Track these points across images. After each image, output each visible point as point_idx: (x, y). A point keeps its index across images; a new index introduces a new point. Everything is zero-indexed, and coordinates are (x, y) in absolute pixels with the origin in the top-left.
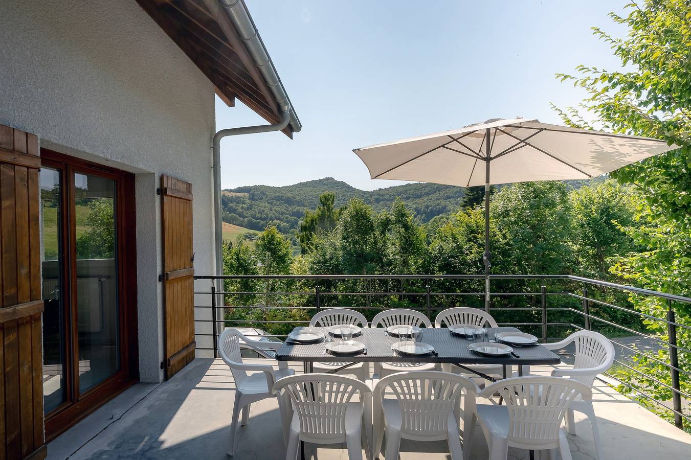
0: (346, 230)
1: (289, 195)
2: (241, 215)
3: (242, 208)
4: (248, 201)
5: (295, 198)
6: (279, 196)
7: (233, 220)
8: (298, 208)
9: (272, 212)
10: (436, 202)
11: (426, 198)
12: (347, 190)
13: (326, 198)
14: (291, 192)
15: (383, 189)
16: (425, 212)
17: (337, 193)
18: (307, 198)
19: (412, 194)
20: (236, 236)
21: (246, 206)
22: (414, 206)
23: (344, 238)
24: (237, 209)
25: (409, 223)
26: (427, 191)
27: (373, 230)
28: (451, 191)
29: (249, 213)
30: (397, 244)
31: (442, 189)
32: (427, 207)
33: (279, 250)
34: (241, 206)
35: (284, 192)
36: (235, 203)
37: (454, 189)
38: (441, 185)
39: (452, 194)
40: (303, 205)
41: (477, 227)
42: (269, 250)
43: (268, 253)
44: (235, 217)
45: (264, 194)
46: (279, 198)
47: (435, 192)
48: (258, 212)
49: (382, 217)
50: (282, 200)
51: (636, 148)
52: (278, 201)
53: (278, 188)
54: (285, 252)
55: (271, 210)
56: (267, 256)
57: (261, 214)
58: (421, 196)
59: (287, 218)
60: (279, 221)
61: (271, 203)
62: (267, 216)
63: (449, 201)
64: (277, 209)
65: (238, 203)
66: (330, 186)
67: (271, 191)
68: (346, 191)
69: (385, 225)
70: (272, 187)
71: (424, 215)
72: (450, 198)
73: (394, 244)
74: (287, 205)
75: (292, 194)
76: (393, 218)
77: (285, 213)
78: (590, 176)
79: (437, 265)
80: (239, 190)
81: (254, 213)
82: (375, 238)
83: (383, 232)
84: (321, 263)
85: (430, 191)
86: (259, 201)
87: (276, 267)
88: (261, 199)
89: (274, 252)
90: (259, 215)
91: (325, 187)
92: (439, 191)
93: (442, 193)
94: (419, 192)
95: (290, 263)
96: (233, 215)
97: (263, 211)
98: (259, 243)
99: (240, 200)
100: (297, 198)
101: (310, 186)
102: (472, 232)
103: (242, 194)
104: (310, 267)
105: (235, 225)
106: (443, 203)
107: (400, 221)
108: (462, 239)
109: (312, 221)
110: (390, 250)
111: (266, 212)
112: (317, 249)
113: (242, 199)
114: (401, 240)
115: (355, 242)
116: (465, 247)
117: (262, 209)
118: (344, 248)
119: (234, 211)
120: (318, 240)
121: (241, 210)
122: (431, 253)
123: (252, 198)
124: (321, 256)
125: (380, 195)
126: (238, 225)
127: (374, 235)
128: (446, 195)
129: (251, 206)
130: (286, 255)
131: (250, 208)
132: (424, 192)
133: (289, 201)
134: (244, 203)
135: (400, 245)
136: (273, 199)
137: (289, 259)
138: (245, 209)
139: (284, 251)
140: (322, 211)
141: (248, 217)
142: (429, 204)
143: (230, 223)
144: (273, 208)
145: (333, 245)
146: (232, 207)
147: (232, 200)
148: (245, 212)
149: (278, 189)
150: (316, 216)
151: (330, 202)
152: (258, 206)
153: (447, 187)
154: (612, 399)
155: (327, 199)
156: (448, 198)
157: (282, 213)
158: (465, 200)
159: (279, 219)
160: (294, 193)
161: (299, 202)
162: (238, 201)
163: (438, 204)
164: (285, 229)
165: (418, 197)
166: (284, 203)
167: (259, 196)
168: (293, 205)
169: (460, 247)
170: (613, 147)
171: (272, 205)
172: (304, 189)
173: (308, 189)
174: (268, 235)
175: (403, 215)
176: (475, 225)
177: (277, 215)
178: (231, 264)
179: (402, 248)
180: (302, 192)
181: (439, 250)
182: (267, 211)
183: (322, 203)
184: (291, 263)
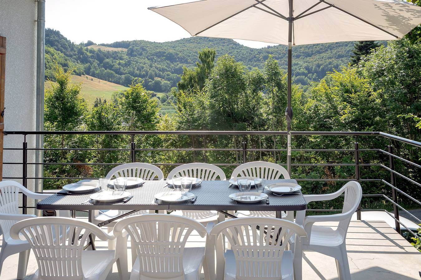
0: (215, 88)
1: (171, 51)
2: (118, 72)
3: (119, 64)
4: (126, 57)
5: (177, 54)
6: (160, 52)
7: (109, 77)
8: (180, 65)
9: (152, 69)
10: (328, 61)
11: (317, 57)
12: (234, 46)
13: (205, 54)
14: (173, 47)
15: (272, 47)
16: (316, 71)
17: (222, 50)
18: (191, 55)
19: (303, 53)
20: (112, 93)
21: (124, 62)
22: (305, 65)
23: (212, 97)
24: (114, 65)
25: (282, 82)
26: (318, 49)
27: (244, 89)
28: (343, 50)
29: (127, 70)
30: (270, 103)
31: (334, 47)
32: (319, 66)
33: (144, 109)
34: (118, 62)
35: (166, 48)
36: (111, 59)
37: (346, 48)
38: (333, 44)
39: (344, 53)
40: (186, 62)
41: (352, 87)
42: (134, 108)
43: (132, 111)
44: (112, 74)
45: (144, 50)
46: (160, 55)
47: (327, 50)
48: (136, 68)
49: (255, 75)
50: (163, 56)
51: (412, 13)
52: (159, 57)
53: (159, 43)
54: (151, 111)
55: (151, 66)
56: (131, 114)
57: (140, 71)
58: (312, 54)
59: (168, 75)
60: (159, 79)
61: (152, 60)
62: (147, 72)
63: (342, 60)
64: (158, 66)
65: (114, 58)
66: (215, 42)
67: (151, 47)
68: (233, 48)
69: (258, 83)
70: (152, 43)
71: (315, 74)
72: (342, 56)
73: (266, 103)
74: (169, 62)
75: (175, 50)
76: (266, 77)
77: (166, 70)
78: (397, 37)
79: (312, 125)
80: (117, 45)
81: (132, 70)
82: (246, 97)
83: (254, 91)
84: (190, 122)
85: (321, 49)
86: (139, 57)
87: (141, 126)
88: (141, 54)
89: (139, 111)
90: (138, 72)
91: (211, 43)
92: (331, 49)
93: (334, 52)
94: (310, 50)
95: (156, 123)
96: (110, 71)
97: (143, 68)
98: (124, 101)
99: (117, 56)
100: (180, 54)
101: (194, 42)
102: (347, 91)
103: (120, 49)
104: (177, 126)
105: (111, 82)
106: (335, 62)
107: (272, 79)
108: (336, 99)
109: (191, 79)
110: (263, 110)
111: (145, 68)
112: (185, 108)
113: (119, 55)
114: (273, 99)
115: (225, 101)
116: (339, 106)
117: (141, 65)
118: (212, 106)
119: (111, 67)
120: (186, 99)
121: (118, 66)
122: (305, 113)
123: (131, 53)
124: (189, 115)
125: (268, 53)
126: (114, 82)
127: (246, 93)
128: (338, 53)
129: (129, 62)
130: (152, 114)
131: (128, 64)
132: (315, 50)
133: (171, 58)
134: (121, 59)
135: (273, 104)
136: (153, 55)
137: (156, 118)
138: (122, 66)
139: (149, 109)
140: (201, 69)
141: (126, 73)
142: (320, 63)
143: (105, 80)
144: (153, 65)
145: (201, 104)
146: (108, 63)
147: (108, 55)
148: (122, 68)
149: (160, 45)
150: (195, 74)
151: (210, 58)
152: (137, 62)
153: (339, 46)
154: (403, 251)
155: (207, 55)
156: (340, 56)
157: (163, 70)
158: (353, 59)
159: (159, 76)
160: (176, 49)
161: (182, 59)
162: (115, 56)
163: (330, 63)
164: (165, 87)
165: (308, 55)
166: (165, 59)
167: (139, 51)
168: (176, 62)
169: (335, 108)
170: (394, 11)
171: (152, 61)
172: (188, 45)
173: (192, 45)
174: (132, 93)
175: (276, 74)
176: (349, 85)
177: (157, 72)
178: (92, 123)
179: (275, 108)
180: (185, 48)
181: (315, 110)
182: (147, 67)
183: (202, 60)
184: (158, 122)
